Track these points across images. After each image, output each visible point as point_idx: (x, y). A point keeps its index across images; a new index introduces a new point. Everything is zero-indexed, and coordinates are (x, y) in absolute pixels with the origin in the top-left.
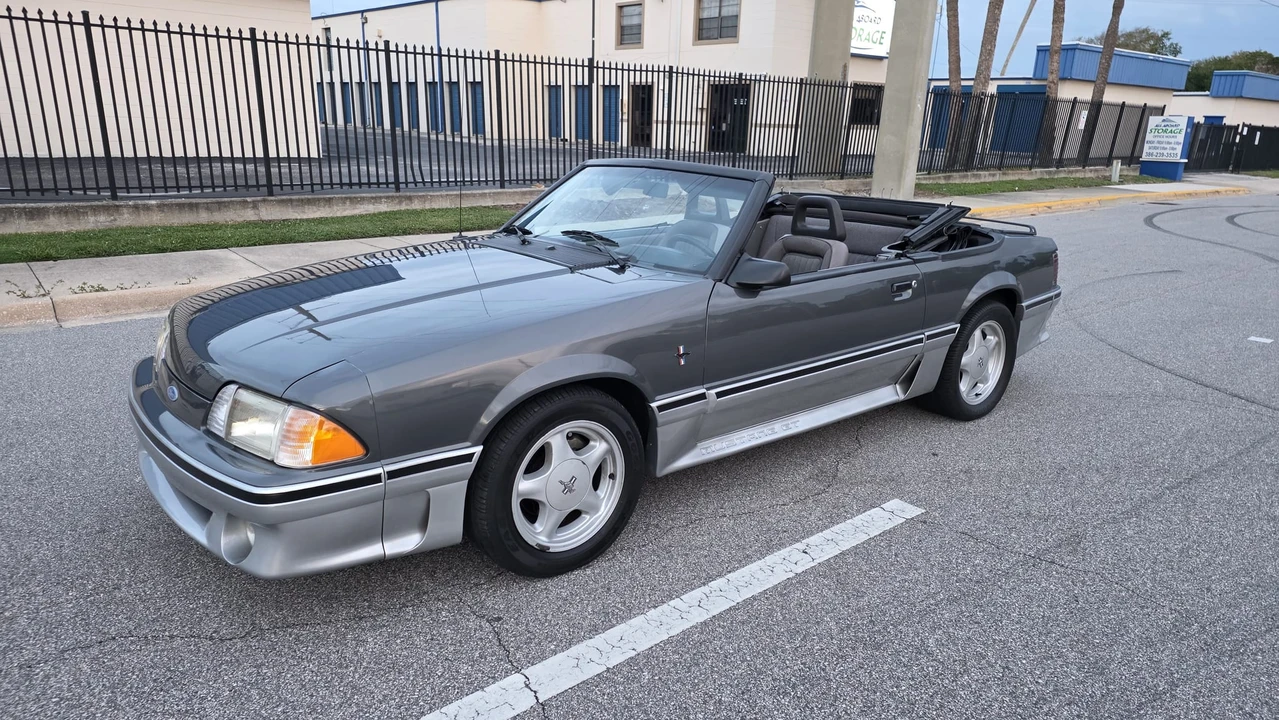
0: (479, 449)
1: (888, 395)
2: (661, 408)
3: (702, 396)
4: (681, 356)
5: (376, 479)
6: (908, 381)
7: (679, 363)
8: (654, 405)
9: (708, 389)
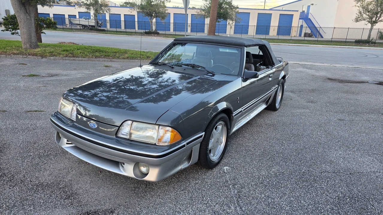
0: (204, 133)
1: (264, 106)
2: (235, 115)
3: (241, 111)
4: (238, 100)
5: (184, 146)
6: (267, 103)
7: (238, 102)
8: (234, 115)
9: (242, 109)
